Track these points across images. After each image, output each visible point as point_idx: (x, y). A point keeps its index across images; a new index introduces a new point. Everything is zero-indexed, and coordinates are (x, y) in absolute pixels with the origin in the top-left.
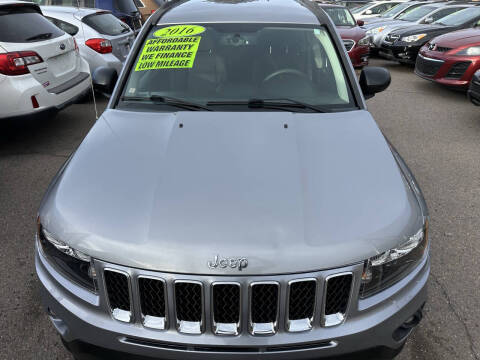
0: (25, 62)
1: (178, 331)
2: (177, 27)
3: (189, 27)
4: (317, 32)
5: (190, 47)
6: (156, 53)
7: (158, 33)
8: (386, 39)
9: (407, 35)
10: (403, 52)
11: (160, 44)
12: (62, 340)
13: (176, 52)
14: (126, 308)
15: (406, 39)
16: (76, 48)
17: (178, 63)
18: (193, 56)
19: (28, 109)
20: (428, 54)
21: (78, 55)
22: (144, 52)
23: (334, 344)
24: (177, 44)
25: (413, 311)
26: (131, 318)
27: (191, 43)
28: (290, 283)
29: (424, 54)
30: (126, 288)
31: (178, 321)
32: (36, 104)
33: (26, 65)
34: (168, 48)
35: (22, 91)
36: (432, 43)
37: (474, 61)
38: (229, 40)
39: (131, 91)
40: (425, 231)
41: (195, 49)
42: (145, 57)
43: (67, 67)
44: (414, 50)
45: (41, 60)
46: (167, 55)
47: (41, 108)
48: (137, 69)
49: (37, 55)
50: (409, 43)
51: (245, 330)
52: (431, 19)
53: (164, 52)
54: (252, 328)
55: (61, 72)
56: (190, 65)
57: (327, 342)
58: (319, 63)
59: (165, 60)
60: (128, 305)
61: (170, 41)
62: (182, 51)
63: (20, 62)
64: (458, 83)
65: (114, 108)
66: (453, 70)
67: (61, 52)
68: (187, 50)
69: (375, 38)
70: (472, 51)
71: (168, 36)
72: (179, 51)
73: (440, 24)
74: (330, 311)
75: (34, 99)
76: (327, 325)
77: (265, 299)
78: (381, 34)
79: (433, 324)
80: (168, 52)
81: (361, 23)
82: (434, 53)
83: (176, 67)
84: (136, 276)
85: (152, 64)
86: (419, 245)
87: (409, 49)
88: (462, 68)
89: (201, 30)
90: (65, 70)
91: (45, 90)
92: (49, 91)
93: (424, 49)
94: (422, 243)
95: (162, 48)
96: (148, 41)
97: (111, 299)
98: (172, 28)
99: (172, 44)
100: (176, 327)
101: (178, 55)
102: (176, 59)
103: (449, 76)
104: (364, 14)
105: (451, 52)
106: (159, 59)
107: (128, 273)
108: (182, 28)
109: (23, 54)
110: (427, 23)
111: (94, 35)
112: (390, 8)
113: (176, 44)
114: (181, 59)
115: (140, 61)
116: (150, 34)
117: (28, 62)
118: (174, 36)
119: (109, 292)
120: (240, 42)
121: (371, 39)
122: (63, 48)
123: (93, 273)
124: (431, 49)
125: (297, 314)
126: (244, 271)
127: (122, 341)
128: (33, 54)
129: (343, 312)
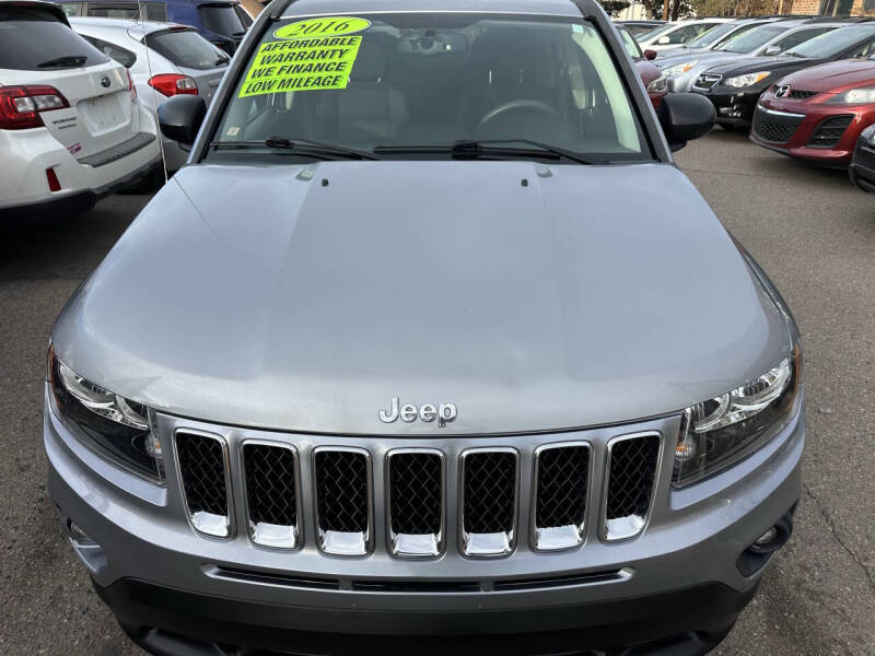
0: (36, 106)
1: (321, 551)
2: (318, 21)
3: (340, 21)
4: (577, 29)
5: (342, 53)
6: (279, 65)
7: (281, 33)
8: (698, 84)
9: (736, 73)
10: (728, 105)
11: (286, 51)
12: (95, 584)
13: (315, 62)
14: (219, 509)
15: (734, 82)
16: (131, 87)
17: (318, 81)
18: (348, 69)
19: (40, 192)
20: (774, 105)
21: (134, 101)
22: (256, 64)
23: (626, 575)
24: (319, 49)
25: (775, 516)
26: (229, 528)
27: (344, 48)
28: (538, 451)
29: (767, 105)
30: (220, 469)
31: (321, 532)
32: (54, 184)
33: (37, 111)
34: (301, 56)
35: (30, 159)
36: (781, 84)
37: (859, 115)
38: (413, 42)
39: (230, 132)
40: (794, 366)
41: (351, 56)
42: (258, 73)
43: (115, 121)
44: (749, 101)
45: (66, 104)
46: (298, 69)
47: (65, 191)
48: (242, 93)
49: (58, 94)
50: (739, 89)
51: (451, 545)
52: (778, 49)
53: (294, 63)
54: (464, 543)
55: (101, 128)
56: (342, 84)
57: (610, 572)
58: (581, 100)
59: (295, 76)
60: (223, 502)
61: (304, 44)
62: (327, 61)
63: (25, 106)
64: (832, 154)
65: (199, 162)
66: (821, 132)
67: (104, 91)
68: (336, 59)
69: (678, 84)
70: (854, 96)
71: (301, 37)
72: (321, 61)
73: (794, 55)
74: (616, 511)
75: (51, 173)
76: (610, 537)
77: (490, 484)
78: (687, 75)
79: (804, 568)
80: (300, 63)
81: (651, 56)
82: (786, 101)
83: (316, 88)
84: (238, 442)
85: (270, 85)
86: (783, 394)
87: (739, 100)
88: (836, 126)
89: (363, 24)
90: (111, 125)
91: (72, 158)
92: (81, 161)
93: (767, 96)
94: (791, 387)
95: (290, 57)
96: (263, 46)
97: (190, 494)
98: (308, 23)
99: (309, 50)
100: (318, 543)
101: (320, 68)
102: (316, 75)
103: (814, 142)
104: (656, 43)
105: (817, 100)
106: (284, 75)
107: (225, 436)
108: (327, 22)
109: (31, 91)
110: (771, 55)
111: (165, 67)
112: (701, 33)
113: (315, 48)
114: (324, 74)
115: (249, 80)
116: (268, 35)
117: (41, 106)
118: (312, 36)
119: (187, 478)
120: (436, 46)
121: (670, 85)
122: (106, 84)
123: (156, 448)
124: (780, 95)
125: (552, 515)
126: (451, 429)
127: (211, 574)
128: (51, 91)
129: (641, 512)
